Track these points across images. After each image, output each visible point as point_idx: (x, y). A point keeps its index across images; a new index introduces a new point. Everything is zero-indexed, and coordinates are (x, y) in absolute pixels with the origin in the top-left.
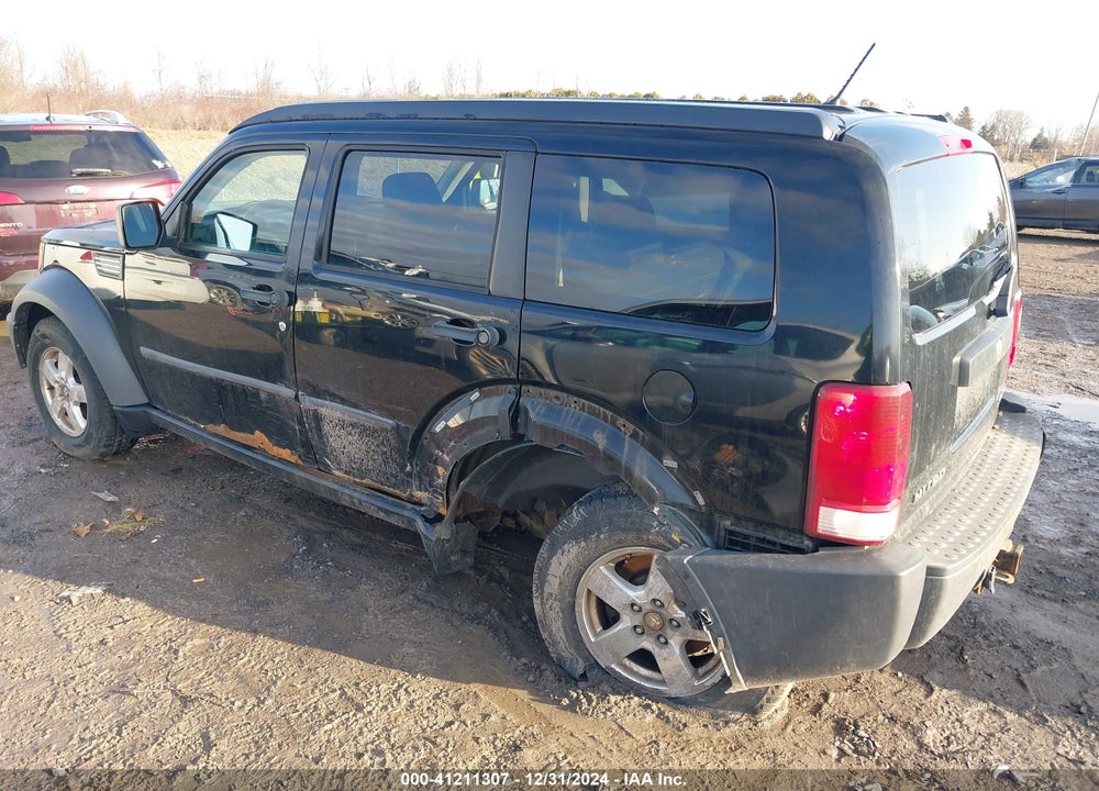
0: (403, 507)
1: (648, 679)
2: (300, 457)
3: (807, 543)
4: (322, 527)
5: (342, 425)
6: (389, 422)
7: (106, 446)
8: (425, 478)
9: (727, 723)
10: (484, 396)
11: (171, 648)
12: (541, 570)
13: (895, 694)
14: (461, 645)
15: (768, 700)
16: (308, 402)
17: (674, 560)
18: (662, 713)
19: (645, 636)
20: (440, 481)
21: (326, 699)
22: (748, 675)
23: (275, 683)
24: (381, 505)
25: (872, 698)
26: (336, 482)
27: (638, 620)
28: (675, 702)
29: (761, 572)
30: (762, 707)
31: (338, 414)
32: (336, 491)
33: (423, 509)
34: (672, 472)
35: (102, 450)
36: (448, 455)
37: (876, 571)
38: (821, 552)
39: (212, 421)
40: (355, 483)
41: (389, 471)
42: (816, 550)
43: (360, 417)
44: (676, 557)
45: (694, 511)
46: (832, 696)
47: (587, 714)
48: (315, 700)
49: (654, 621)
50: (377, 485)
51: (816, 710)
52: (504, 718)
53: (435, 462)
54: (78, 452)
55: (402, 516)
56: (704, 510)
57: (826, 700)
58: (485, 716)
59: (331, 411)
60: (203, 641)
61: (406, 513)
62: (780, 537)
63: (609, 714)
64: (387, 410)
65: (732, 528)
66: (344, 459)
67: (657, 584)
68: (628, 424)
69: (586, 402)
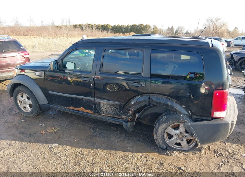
0: (119, 120)
1: (178, 148)
2: (93, 112)
3: (210, 119)
4: (94, 126)
5: (106, 104)
6: (118, 103)
7: (37, 114)
8: (126, 113)
9: (196, 154)
10: (141, 96)
11: (81, 154)
12: (156, 130)
13: (220, 145)
14: (139, 146)
15: (203, 148)
16: (97, 100)
17: (187, 125)
18: (184, 153)
19: (178, 140)
20: (130, 114)
21: (120, 160)
22: (201, 144)
23: (108, 158)
24: (114, 120)
25: (217, 146)
26: (102, 116)
27: (177, 137)
28: (185, 151)
29: (204, 125)
30: (202, 150)
31: (105, 102)
32: (102, 118)
33: (123, 120)
34: (184, 108)
35: (36, 115)
36: (133, 109)
37: (225, 122)
38: (213, 120)
39: (69, 106)
40: (107, 116)
41: (116, 113)
42: (212, 120)
43: (111, 102)
44: (187, 124)
45: (188, 115)
46: (210, 146)
47: (171, 155)
48: (118, 160)
49: (180, 136)
50: (112, 116)
51: (209, 149)
52: (156, 158)
53: (129, 110)
54: (29, 116)
55: (119, 122)
56: (190, 115)
57: (210, 147)
58: (152, 159)
59: (103, 102)
60: (87, 152)
61: (120, 121)
62: (205, 118)
63: (175, 155)
64: (118, 101)
65: (196, 117)
66: (105, 111)
67: (182, 129)
68: (175, 100)
69: (165, 96)
